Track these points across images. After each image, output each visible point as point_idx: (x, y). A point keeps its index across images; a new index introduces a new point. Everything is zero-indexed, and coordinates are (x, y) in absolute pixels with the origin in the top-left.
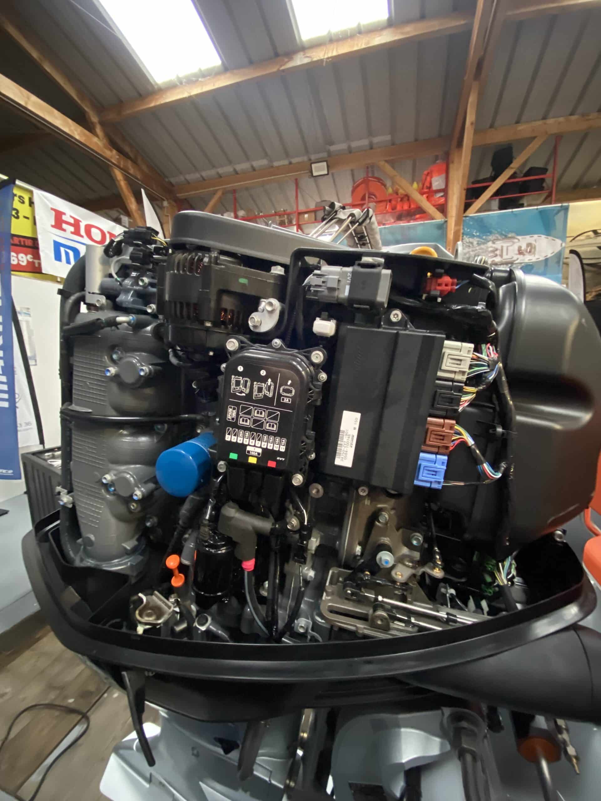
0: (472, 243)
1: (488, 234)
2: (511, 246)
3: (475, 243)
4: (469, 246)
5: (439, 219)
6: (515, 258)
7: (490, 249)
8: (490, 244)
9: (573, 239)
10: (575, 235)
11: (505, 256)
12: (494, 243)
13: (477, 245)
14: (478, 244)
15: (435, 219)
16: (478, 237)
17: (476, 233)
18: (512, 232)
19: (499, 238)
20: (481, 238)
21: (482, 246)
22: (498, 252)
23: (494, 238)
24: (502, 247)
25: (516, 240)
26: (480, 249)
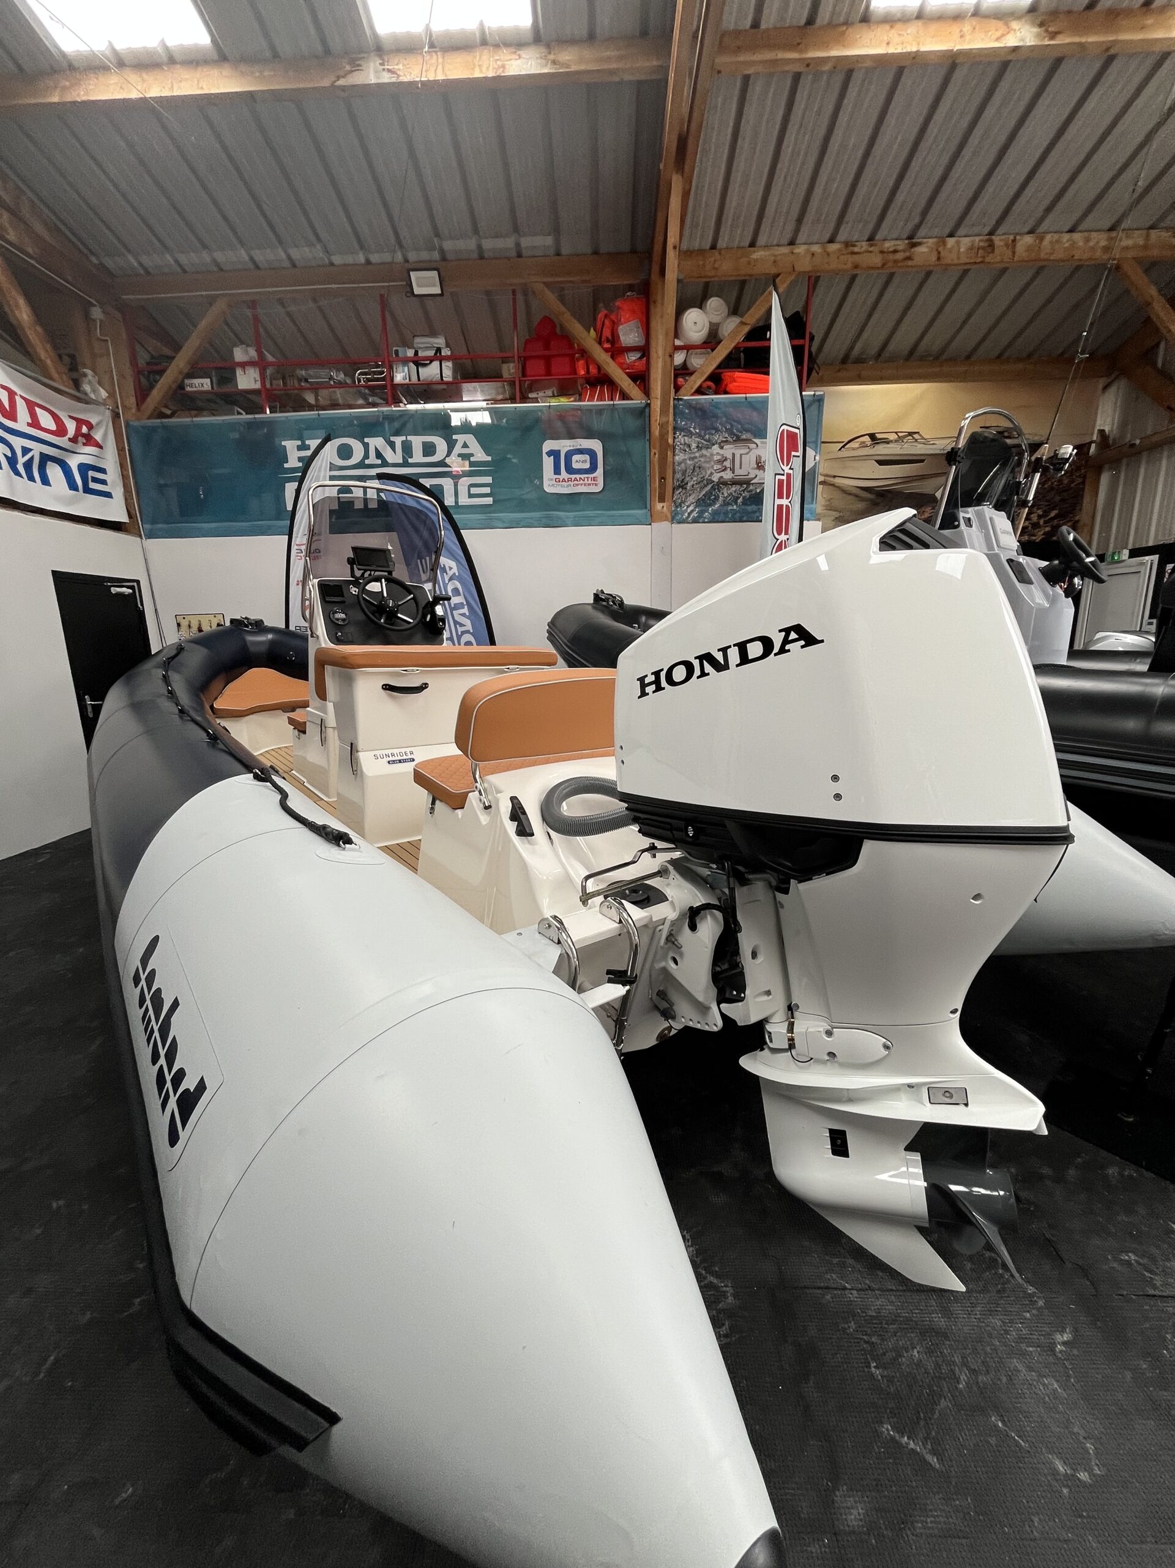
0: (689, 446)
1: (713, 432)
2: (747, 454)
3: (694, 445)
4: (685, 451)
5: (637, 400)
6: (752, 476)
7: (716, 458)
9: (843, 447)
10: (846, 441)
11: (738, 471)
12: (722, 448)
13: (696, 450)
14: (698, 447)
15: (632, 399)
16: (699, 436)
17: (695, 428)
18: (747, 431)
19: (729, 439)
20: (702, 438)
21: (704, 452)
22: (727, 464)
23: (721, 439)
24: (734, 454)
25: (753, 446)
26: (702, 456)
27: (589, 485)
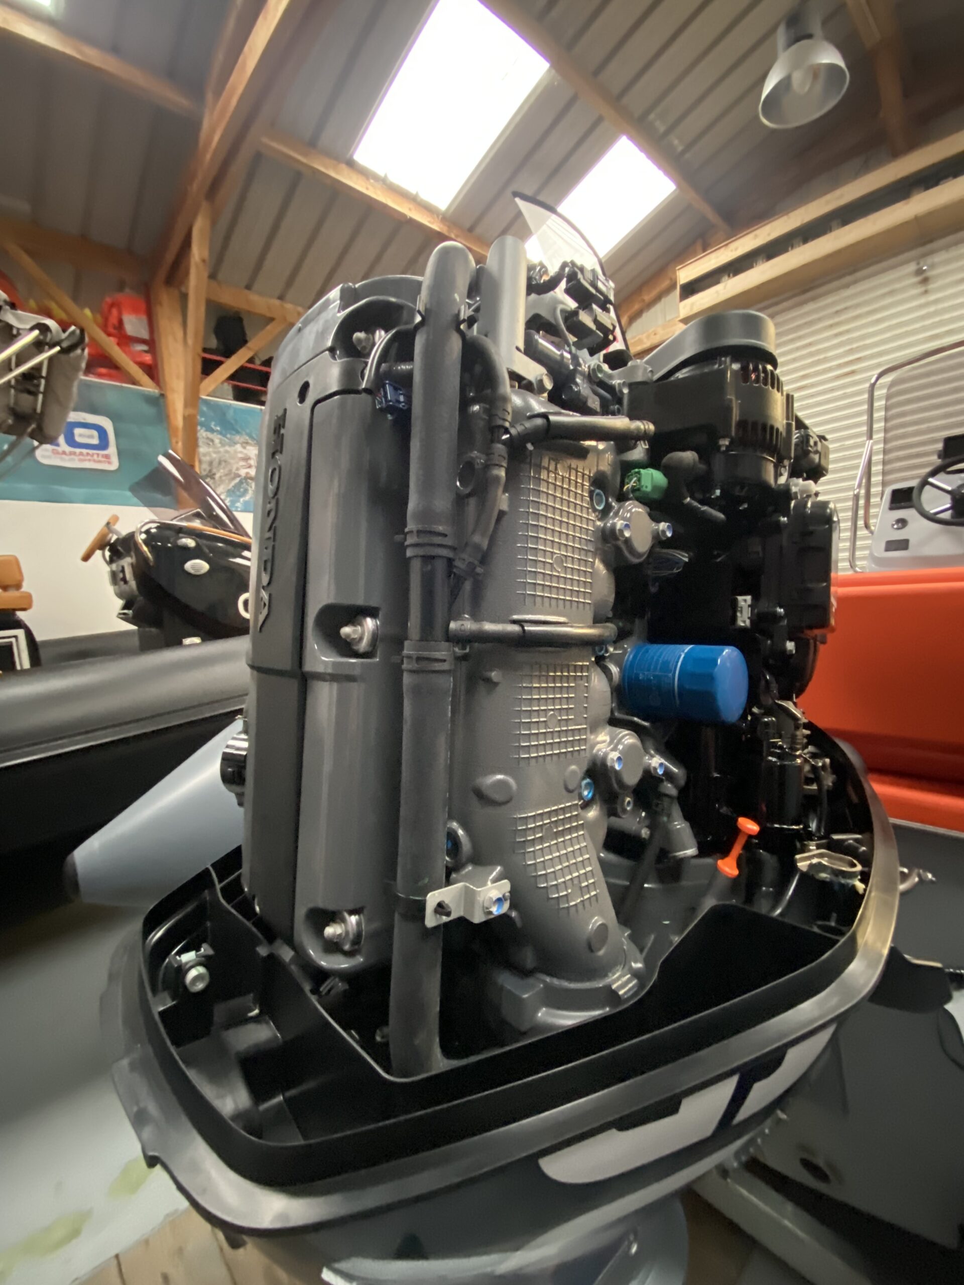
0: (212, 441)
1: (234, 432)
3: (217, 441)
4: (209, 444)
5: (149, 388)
8: (238, 447)
13: (219, 445)
14: (221, 443)
15: (141, 385)
16: (220, 433)
17: (215, 425)
20: (225, 436)
21: (227, 448)
23: (242, 440)
26: (227, 452)
27: (100, 462)
